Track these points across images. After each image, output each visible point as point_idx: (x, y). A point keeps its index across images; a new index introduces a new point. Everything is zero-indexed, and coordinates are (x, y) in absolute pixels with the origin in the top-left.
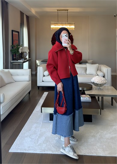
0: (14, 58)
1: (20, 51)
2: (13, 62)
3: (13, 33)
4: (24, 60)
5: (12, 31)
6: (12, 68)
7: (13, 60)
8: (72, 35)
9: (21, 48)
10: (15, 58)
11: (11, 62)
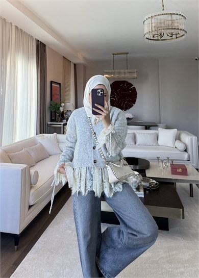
0: (53, 118)
1: (62, 109)
2: (51, 124)
3: (53, 85)
5: (52, 82)
6: (48, 133)
7: (51, 121)
9: (63, 104)
11: (48, 124)
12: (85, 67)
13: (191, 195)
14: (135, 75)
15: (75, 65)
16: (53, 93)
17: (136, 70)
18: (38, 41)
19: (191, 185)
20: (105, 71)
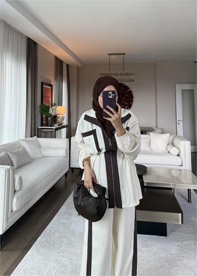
2: (41, 128)
3: (44, 86)
4: (58, 125)
7: (42, 126)
8: (131, 91)
9: (54, 107)
10: (45, 122)
13: (189, 201)
14: (132, 77)
15: (68, 65)
16: (44, 95)
17: (133, 72)
18: (29, 38)
19: (189, 190)
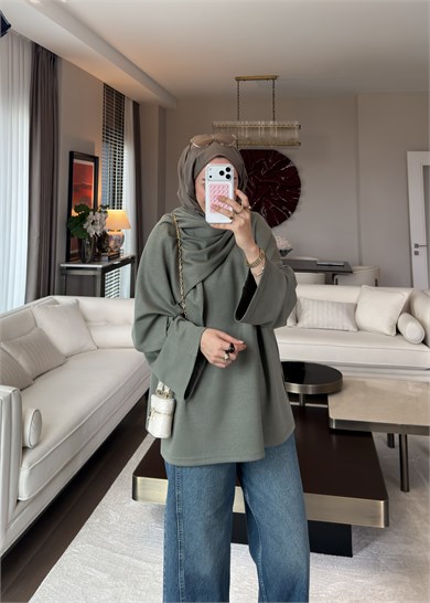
2: (68, 268)
3: (75, 161)
4: (110, 259)
5: (72, 154)
6: (61, 294)
11: (62, 269)
12: (163, 110)
14: (296, 135)
15: (136, 105)
16: (74, 183)
17: (296, 123)
20: (216, 123)
